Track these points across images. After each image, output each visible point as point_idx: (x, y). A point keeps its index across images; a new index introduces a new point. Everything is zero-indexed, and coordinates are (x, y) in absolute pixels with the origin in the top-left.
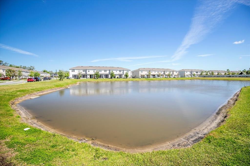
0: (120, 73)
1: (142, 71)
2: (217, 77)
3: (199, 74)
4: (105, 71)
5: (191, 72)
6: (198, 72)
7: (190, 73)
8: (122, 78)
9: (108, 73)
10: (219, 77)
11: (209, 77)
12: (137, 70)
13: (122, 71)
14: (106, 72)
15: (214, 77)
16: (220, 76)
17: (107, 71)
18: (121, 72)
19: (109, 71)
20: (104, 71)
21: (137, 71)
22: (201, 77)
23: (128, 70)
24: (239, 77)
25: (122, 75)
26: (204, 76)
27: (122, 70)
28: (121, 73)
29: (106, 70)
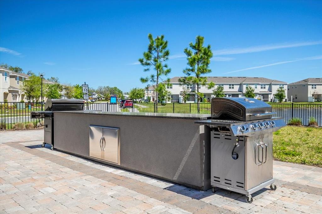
0: (263, 90)
1: (314, 86)
4: (231, 86)
8: (268, 101)
9: (237, 91)
12: (299, 82)
13: (267, 87)
14: (233, 88)
17: (235, 86)
18: (264, 88)
19: (238, 86)
20: (228, 86)
21: (303, 86)
23: (280, 85)
25: (268, 94)
27: (267, 85)
28: (266, 90)
29: (233, 85)
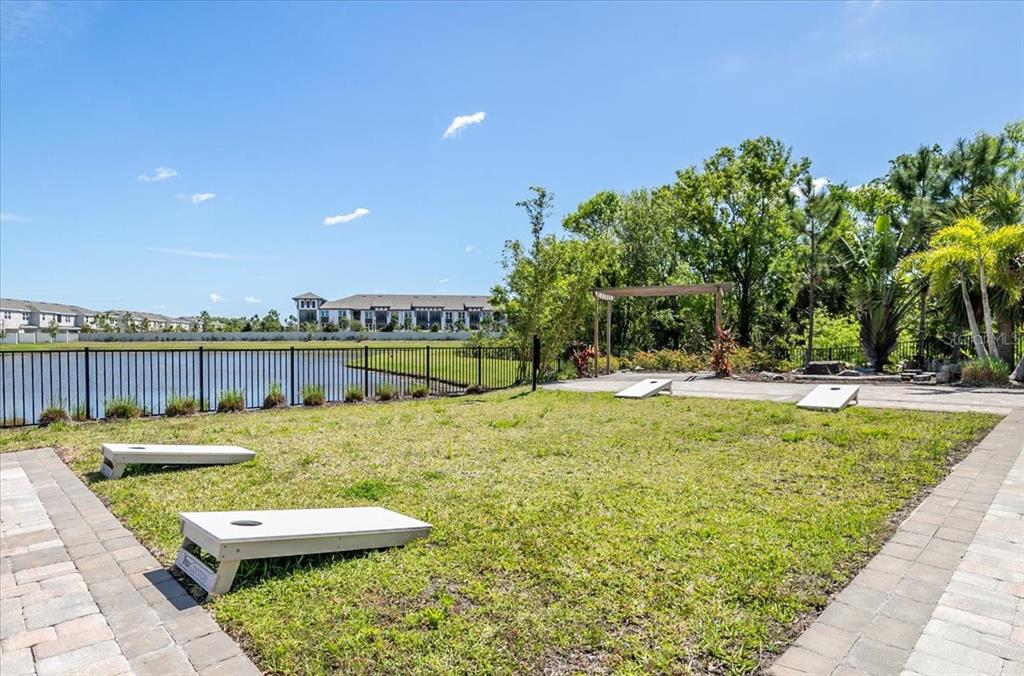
2: (168, 340)
3: (67, 324)
5: (32, 315)
6: (63, 318)
7: (26, 322)
10: (174, 340)
11: (131, 341)
15: (152, 341)
16: (178, 338)
22: (90, 341)
24: (244, 340)
26: (107, 337)
